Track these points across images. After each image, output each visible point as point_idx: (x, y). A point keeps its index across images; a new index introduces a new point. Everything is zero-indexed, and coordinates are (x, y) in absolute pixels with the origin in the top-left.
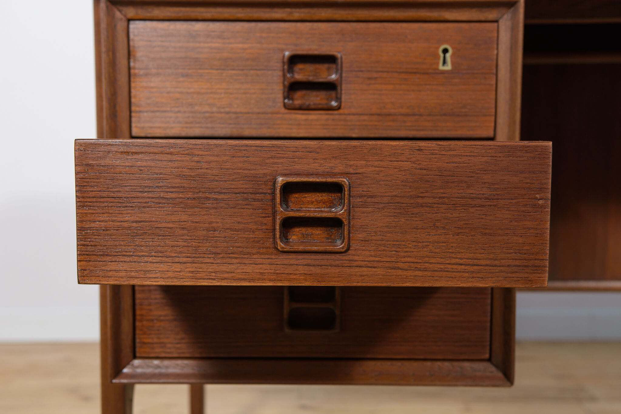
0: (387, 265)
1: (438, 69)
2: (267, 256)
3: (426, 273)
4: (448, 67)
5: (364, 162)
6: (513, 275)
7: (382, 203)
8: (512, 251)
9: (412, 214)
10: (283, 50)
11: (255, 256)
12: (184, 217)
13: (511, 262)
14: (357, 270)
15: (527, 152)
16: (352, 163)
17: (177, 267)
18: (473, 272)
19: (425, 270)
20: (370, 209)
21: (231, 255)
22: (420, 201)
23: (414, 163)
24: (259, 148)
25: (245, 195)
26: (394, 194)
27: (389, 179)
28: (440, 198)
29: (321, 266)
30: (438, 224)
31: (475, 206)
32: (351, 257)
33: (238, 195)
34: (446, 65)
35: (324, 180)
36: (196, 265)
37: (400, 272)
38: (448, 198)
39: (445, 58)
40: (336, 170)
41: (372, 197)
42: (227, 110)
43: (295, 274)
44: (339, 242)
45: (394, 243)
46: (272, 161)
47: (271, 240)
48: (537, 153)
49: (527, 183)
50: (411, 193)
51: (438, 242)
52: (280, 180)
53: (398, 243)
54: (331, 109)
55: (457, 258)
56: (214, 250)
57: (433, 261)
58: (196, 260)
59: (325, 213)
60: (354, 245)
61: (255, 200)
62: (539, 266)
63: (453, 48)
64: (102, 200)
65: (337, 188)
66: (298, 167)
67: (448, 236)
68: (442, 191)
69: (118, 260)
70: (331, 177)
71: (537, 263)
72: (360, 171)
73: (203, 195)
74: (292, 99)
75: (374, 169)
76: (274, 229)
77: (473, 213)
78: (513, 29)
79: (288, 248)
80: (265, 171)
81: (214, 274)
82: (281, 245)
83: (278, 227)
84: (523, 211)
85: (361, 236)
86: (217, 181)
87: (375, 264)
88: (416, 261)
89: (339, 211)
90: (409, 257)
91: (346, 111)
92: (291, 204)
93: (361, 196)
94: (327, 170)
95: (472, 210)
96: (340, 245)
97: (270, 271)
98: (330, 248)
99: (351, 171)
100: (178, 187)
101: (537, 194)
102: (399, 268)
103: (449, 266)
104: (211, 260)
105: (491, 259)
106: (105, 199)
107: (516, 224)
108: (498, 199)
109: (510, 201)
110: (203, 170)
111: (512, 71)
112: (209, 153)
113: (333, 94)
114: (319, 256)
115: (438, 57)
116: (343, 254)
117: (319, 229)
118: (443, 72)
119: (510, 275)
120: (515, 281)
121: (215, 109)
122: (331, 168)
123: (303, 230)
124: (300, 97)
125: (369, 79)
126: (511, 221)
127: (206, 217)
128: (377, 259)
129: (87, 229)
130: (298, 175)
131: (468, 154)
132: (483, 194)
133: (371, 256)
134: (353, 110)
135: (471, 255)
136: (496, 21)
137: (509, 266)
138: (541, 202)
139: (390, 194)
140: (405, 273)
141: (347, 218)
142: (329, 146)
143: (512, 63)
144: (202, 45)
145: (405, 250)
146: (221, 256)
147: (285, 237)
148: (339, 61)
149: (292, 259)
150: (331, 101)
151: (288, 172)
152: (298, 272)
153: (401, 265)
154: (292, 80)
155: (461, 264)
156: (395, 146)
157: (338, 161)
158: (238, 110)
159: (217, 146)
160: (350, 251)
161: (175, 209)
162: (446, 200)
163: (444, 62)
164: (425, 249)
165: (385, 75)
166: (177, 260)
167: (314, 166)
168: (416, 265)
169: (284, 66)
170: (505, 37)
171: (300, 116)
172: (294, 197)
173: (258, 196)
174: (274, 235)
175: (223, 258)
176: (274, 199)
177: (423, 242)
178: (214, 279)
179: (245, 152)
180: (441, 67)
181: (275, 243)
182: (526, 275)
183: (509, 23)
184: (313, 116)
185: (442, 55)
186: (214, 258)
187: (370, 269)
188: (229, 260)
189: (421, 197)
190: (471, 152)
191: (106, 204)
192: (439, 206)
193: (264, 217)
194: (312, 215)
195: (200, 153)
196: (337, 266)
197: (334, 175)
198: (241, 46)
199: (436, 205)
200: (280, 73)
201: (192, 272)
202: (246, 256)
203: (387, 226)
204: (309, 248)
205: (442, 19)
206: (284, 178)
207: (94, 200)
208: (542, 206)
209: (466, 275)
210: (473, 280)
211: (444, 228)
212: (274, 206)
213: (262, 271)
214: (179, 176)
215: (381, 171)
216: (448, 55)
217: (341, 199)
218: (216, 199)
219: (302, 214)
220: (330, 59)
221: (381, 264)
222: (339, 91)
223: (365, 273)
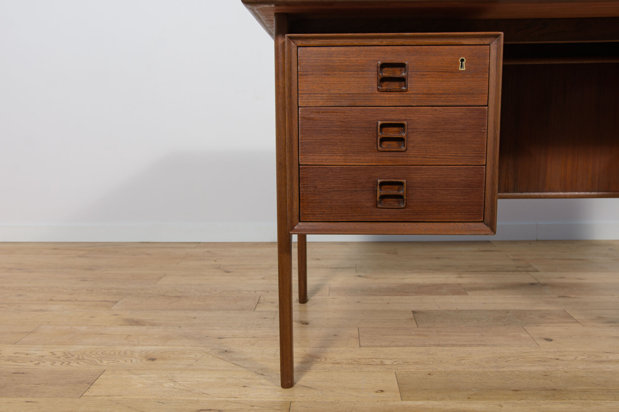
0: (422, 156)
1: (459, 70)
2: (374, 153)
3: (437, 159)
4: (464, 69)
5: (413, 115)
6: (472, 160)
7: (420, 132)
8: (471, 150)
9: (432, 136)
10: (377, 61)
11: (369, 153)
12: (341, 138)
13: (471, 155)
14: (410, 158)
15: (477, 111)
16: (408, 115)
17: (339, 157)
18: (456, 159)
19: (437, 158)
20: (416, 134)
21: (360, 153)
22: (435, 130)
23: (433, 115)
24: (371, 110)
25: (366, 129)
26: (425, 128)
27: (423, 122)
28: (443, 129)
29: (396, 157)
30: (442, 140)
31: (457, 132)
32: (407, 153)
33: (363, 129)
34: (462, 68)
35: (397, 122)
36: (345, 157)
37: (427, 159)
38: (446, 129)
39: (462, 64)
40: (402, 118)
41: (416, 129)
42: (348, 92)
43: (385, 160)
44: (402, 147)
45: (425, 147)
46: (376, 115)
47: (376, 147)
48: (482, 111)
49: (478, 123)
50: (432, 127)
51: (442, 147)
52: (380, 123)
53: (426, 147)
54: (402, 91)
55: (449, 153)
56: (353, 151)
57: (440, 155)
58: (346, 155)
59: (397, 135)
60: (409, 149)
61: (370, 131)
62: (482, 156)
63: (466, 59)
64: (309, 131)
65: (402, 126)
66: (387, 117)
67: (446, 145)
68: (444, 126)
69: (315, 155)
70: (400, 121)
71: (481, 155)
72: (412, 119)
73: (349, 129)
74: (381, 86)
75: (417, 118)
76: (377, 142)
77: (456, 135)
78: (498, 49)
79: (382, 150)
80: (374, 119)
81: (352, 160)
82: (380, 148)
83: (379, 141)
84: (476, 134)
85: (412, 145)
86: (355, 123)
87: (418, 156)
88: (433, 154)
89: (404, 135)
90: (431, 153)
91: (410, 92)
92: (383, 132)
93: (412, 129)
94: (398, 119)
95: (456, 134)
96: (403, 148)
97: (375, 159)
98: (399, 150)
99: (408, 118)
100: (339, 126)
101: (481, 127)
102: (426, 158)
103: (447, 157)
104: (352, 155)
105: (463, 154)
106: (310, 131)
107: (473, 139)
108: (466, 129)
109: (471, 130)
110: (349, 119)
111: (497, 71)
112: (351, 112)
113: (403, 83)
114: (394, 153)
115: (458, 63)
116: (405, 152)
117: (395, 142)
118: (461, 71)
119: (471, 160)
120: (473, 162)
121: (342, 92)
122: (400, 117)
123: (388, 143)
124: (386, 86)
125: (422, 75)
126: (471, 138)
127: (350, 137)
128: (418, 154)
129: (303, 143)
130: (386, 120)
131: (454, 112)
132: (460, 128)
133: (416, 153)
134: (414, 92)
135: (455, 152)
136: (489, 45)
137: (470, 156)
138: (483, 131)
139: (423, 128)
140: (429, 159)
141: (406, 137)
142: (399, 109)
143: (497, 66)
144: (335, 58)
145: (429, 150)
146: (356, 153)
147: (381, 145)
148: (407, 66)
149: (384, 154)
150: (402, 87)
151: (382, 119)
152: (387, 159)
153: (427, 156)
154: (383, 76)
155: (451, 156)
156: (425, 109)
157: (403, 115)
158: (353, 92)
159: (355, 109)
160: (407, 151)
161: (338, 134)
162: (446, 130)
163: (461, 67)
164: (437, 150)
165: (430, 73)
166: (338, 155)
167: (393, 117)
168: (433, 156)
169: (378, 69)
170: (493, 53)
171: (386, 95)
172: (384, 129)
173: (371, 129)
174: (377, 144)
175: (356, 154)
176: (377, 130)
177: (436, 147)
178: (353, 162)
179: (366, 112)
180: (460, 69)
181: (377, 147)
182: (477, 160)
183: (496, 46)
184: (393, 95)
185: (461, 63)
186: (353, 154)
187: (415, 158)
188: (359, 155)
189: (436, 129)
190: (456, 111)
191: (311, 133)
192: (443, 132)
193: (373, 137)
194: (392, 136)
195: (349, 112)
196: (402, 157)
197: (401, 120)
198: (355, 59)
199: (441, 132)
200: (376, 73)
201: (344, 160)
202: (366, 153)
203: (422, 141)
204: (391, 150)
205: (461, 44)
206: (381, 122)
207: (306, 131)
208: (484, 132)
209: (453, 160)
210: (456, 162)
211: (444, 141)
212: (377, 133)
213: (371, 159)
214: (340, 121)
215: (420, 119)
216: (464, 63)
217: (403, 130)
218: (354, 130)
219: (388, 136)
220: (402, 65)
221: (420, 156)
222: (407, 81)
223: (413, 160)
